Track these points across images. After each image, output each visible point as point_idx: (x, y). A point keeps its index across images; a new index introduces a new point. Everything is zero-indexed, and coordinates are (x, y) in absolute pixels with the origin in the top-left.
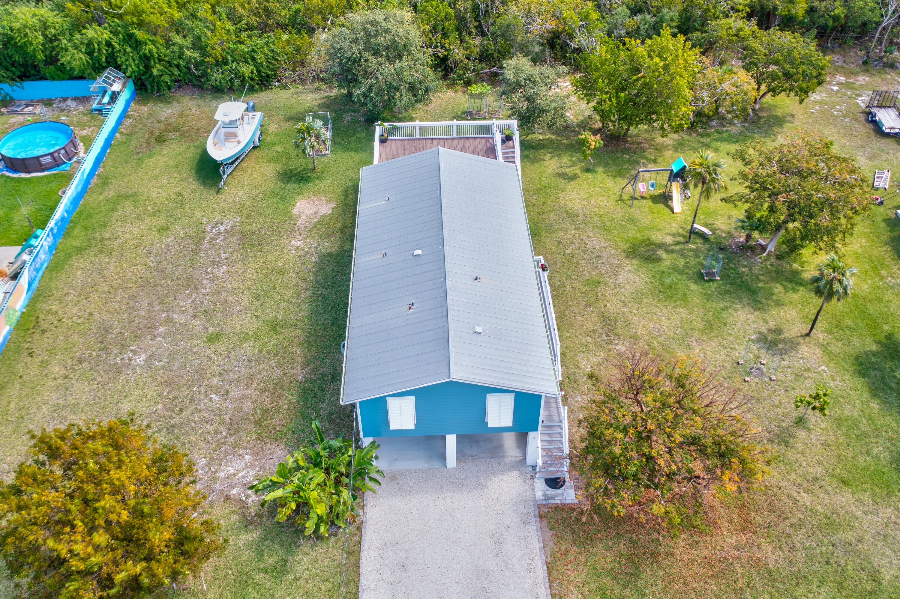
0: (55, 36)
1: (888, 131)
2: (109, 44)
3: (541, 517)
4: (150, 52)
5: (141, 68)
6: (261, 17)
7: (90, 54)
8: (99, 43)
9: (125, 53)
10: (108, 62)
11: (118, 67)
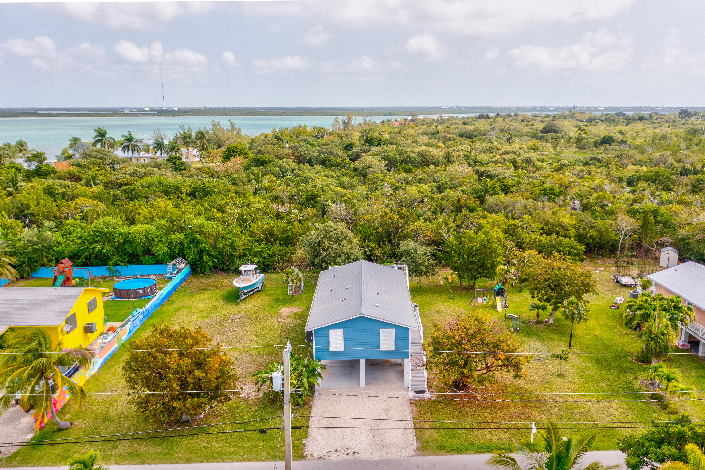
0: (152, 239)
1: (624, 283)
2: (181, 243)
3: (411, 403)
4: (204, 247)
5: (197, 257)
6: (267, 236)
7: (170, 248)
8: (176, 242)
9: (190, 248)
10: (179, 254)
11: (184, 257)
